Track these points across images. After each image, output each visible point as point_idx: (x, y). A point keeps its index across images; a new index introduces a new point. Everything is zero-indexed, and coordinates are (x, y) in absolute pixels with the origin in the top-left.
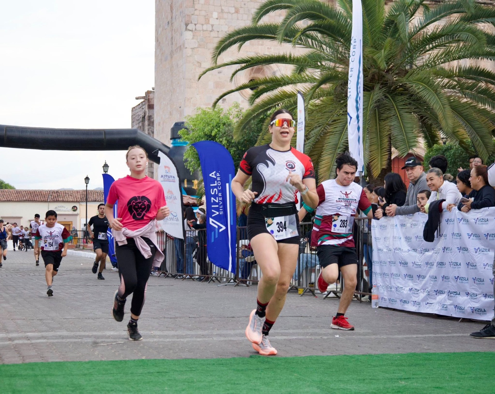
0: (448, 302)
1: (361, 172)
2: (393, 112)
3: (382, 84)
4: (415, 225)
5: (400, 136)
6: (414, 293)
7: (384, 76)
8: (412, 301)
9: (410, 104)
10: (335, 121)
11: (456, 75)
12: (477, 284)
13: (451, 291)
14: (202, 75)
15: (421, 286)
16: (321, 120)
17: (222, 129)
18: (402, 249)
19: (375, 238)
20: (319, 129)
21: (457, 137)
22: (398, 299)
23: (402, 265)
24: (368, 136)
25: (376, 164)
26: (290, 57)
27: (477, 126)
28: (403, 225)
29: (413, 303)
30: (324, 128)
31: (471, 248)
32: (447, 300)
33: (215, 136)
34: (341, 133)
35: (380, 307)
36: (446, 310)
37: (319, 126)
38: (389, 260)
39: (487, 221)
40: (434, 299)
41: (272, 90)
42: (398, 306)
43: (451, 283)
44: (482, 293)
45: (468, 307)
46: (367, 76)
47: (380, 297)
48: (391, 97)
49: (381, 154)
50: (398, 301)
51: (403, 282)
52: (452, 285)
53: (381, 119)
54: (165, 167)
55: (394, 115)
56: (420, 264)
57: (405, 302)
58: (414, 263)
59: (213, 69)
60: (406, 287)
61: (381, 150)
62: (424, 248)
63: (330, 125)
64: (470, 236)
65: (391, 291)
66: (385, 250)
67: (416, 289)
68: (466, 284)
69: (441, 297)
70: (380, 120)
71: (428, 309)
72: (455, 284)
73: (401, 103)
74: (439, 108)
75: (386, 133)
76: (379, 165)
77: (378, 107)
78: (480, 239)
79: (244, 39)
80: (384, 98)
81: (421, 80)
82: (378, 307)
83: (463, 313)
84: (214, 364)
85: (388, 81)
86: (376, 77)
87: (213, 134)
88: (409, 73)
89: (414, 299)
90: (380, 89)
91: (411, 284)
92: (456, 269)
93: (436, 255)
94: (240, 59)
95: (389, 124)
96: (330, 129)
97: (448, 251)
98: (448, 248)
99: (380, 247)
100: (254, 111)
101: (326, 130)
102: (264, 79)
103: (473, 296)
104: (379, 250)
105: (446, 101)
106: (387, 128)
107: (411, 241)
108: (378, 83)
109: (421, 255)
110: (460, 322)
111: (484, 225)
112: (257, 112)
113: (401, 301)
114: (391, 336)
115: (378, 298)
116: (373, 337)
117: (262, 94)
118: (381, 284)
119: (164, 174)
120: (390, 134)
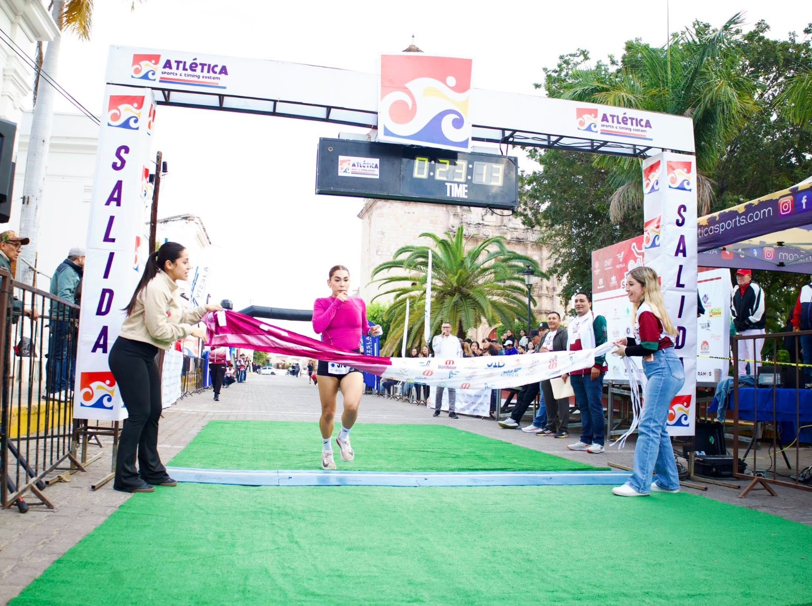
2: (464, 308)
3: (459, 293)
5: (465, 321)
7: (461, 289)
9: (474, 304)
17: (380, 313)
26: (409, 277)
33: (376, 317)
46: (453, 288)
48: (464, 300)
55: (464, 310)
70: (456, 312)
73: (468, 304)
74: (486, 306)
75: (458, 319)
77: (456, 305)
79: (391, 267)
80: (460, 300)
81: (478, 292)
85: (462, 291)
86: (457, 289)
87: (375, 316)
88: (474, 288)
95: (461, 314)
100: (394, 305)
105: (488, 303)
106: (459, 316)
117: (400, 295)
120: (460, 320)
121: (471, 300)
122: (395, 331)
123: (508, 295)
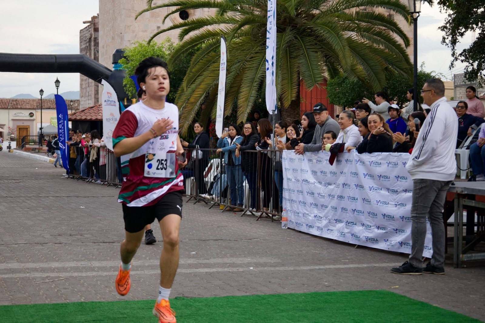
0: (346, 230)
1: (274, 110)
2: (302, 52)
3: (293, 27)
4: (320, 161)
5: (307, 73)
6: (318, 220)
7: (294, 20)
8: (316, 226)
9: (316, 44)
10: (252, 57)
11: (355, 19)
12: (371, 217)
13: (349, 221)
14: (139, 15)
15: (324, 214)
16: (239, 57)
18: (309, 180)
19: (285, 169)
20: (238, 64)
21: (355, 74)
22: (304, 223)
23: (309, 194)
24: (280, 72)
25: (287, 96)
26: (214, 3)
27: (372, 64)
28: (310, 160)
29: (317, 228)
30: (243, 64)
31: (367, 187)
32: (345, 228)
34: (258, 69)
35: (289, 228)
36: (344, 237)
37: (239, 62)
38: (298, 189)
39: (380, 164)
40: (334, 226)
41: (199, 28)
42: (304, 229)
43: (349, 214)
44: (375, 225)
45: (363, 236)
46: (280, 20)
47: (289, 219)
48: (300, 38)
49: (291, 87)
50: (304, 225)
51: (309, 209)
52: (349, 216)
53: (292, 57)
54: (108, 93)
55: (302, 54)
56: (324, 195)
57: (310, 226)
58: (319, 194)
59: (147, 10)
60: (311, 213)
61: (291, 84)
62: (327, 182)
63: (247, 61)
64: (365, 175)
65: (298, 216)
66: (293, 180)
67: (319, 216)
68: (362, 217)
69: (340, 225)
70: (290, 58)
71: (329, 235)
72: (352, 216)
73: (309, 44)
74: (340, 49)
75: (296, 70)
76: (290, 97)
77: (289, 47)
78: (374, 179)
80: (294, 39)
81: (324, 24)
82: (287, 227)
83: (359, 240)
84: (143, 309)
85: (297, 24)
86: (288, 21)
88: (316, 17)
89: (318, 224)
90: (291, 31)
91: (316, 212)
92: (354, 203)
93: (337, 189)
94: (172, 2)
95: (298, 62)
96: (248, 65)
97: (346, 187)
98: (347, 184)
99: (289, 177)
100: (183, 46)
101: (245, 65)
102: (191, 20)
103: (368, 227)
104: (288, 179)
105: (345, 43)
106: (297, 65)
107: (316, 175)
108: (289, 26)
109: (325, 188)
110: (356, 248)
111: (378, 168)
112: (186, 47)
113: (307, 225)
114: (297, 268)
115: (287, 220)
116: (282, 268)
117: (190, 31)
118: (289, 208)
119: (107, 99)
120: (298, 71)
121: (311, 38)
122: (190, 90)
123: (367, 30)
